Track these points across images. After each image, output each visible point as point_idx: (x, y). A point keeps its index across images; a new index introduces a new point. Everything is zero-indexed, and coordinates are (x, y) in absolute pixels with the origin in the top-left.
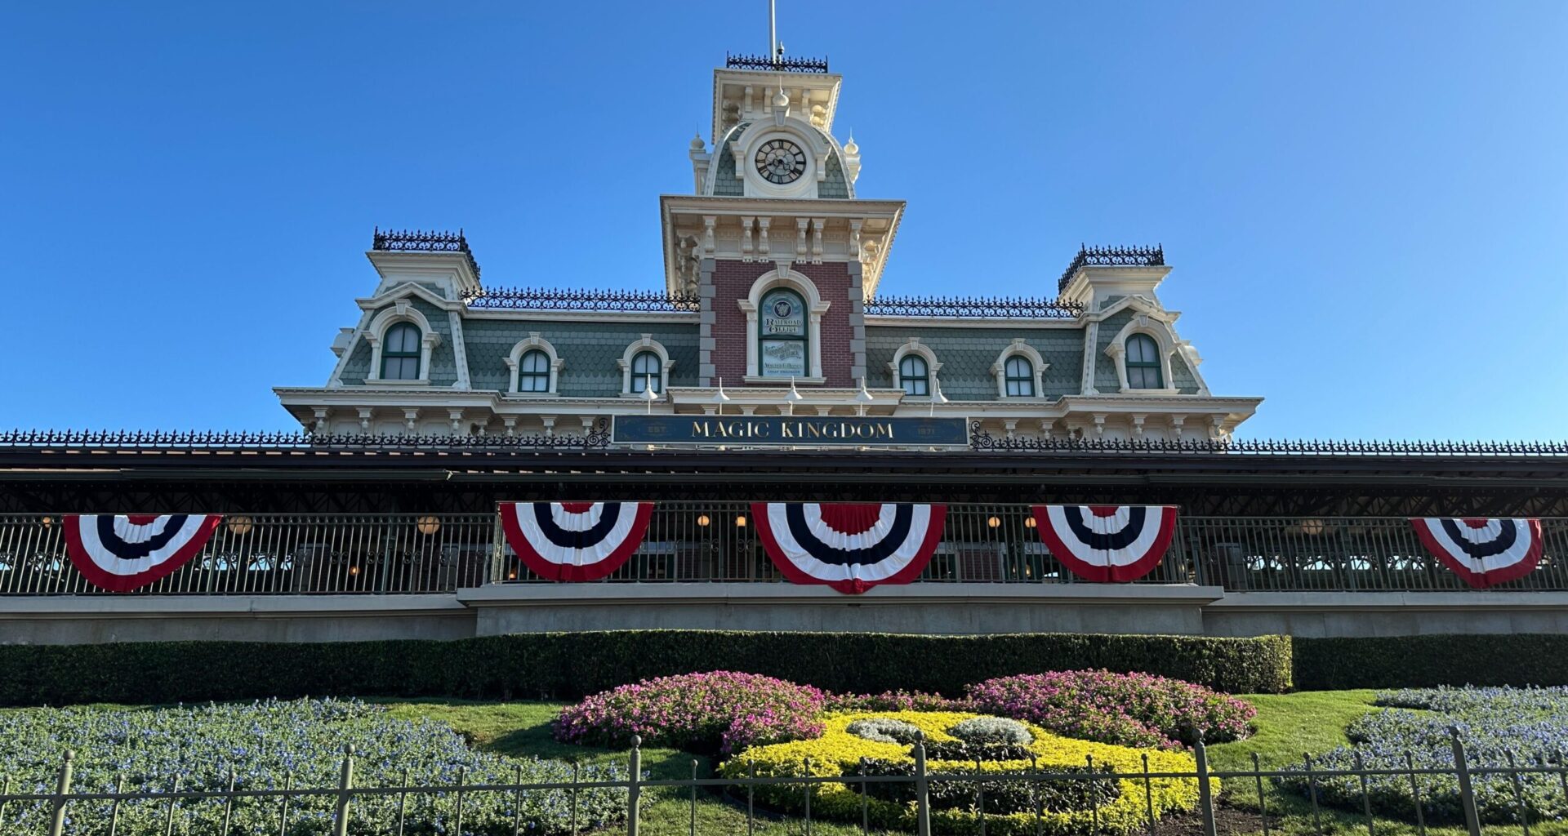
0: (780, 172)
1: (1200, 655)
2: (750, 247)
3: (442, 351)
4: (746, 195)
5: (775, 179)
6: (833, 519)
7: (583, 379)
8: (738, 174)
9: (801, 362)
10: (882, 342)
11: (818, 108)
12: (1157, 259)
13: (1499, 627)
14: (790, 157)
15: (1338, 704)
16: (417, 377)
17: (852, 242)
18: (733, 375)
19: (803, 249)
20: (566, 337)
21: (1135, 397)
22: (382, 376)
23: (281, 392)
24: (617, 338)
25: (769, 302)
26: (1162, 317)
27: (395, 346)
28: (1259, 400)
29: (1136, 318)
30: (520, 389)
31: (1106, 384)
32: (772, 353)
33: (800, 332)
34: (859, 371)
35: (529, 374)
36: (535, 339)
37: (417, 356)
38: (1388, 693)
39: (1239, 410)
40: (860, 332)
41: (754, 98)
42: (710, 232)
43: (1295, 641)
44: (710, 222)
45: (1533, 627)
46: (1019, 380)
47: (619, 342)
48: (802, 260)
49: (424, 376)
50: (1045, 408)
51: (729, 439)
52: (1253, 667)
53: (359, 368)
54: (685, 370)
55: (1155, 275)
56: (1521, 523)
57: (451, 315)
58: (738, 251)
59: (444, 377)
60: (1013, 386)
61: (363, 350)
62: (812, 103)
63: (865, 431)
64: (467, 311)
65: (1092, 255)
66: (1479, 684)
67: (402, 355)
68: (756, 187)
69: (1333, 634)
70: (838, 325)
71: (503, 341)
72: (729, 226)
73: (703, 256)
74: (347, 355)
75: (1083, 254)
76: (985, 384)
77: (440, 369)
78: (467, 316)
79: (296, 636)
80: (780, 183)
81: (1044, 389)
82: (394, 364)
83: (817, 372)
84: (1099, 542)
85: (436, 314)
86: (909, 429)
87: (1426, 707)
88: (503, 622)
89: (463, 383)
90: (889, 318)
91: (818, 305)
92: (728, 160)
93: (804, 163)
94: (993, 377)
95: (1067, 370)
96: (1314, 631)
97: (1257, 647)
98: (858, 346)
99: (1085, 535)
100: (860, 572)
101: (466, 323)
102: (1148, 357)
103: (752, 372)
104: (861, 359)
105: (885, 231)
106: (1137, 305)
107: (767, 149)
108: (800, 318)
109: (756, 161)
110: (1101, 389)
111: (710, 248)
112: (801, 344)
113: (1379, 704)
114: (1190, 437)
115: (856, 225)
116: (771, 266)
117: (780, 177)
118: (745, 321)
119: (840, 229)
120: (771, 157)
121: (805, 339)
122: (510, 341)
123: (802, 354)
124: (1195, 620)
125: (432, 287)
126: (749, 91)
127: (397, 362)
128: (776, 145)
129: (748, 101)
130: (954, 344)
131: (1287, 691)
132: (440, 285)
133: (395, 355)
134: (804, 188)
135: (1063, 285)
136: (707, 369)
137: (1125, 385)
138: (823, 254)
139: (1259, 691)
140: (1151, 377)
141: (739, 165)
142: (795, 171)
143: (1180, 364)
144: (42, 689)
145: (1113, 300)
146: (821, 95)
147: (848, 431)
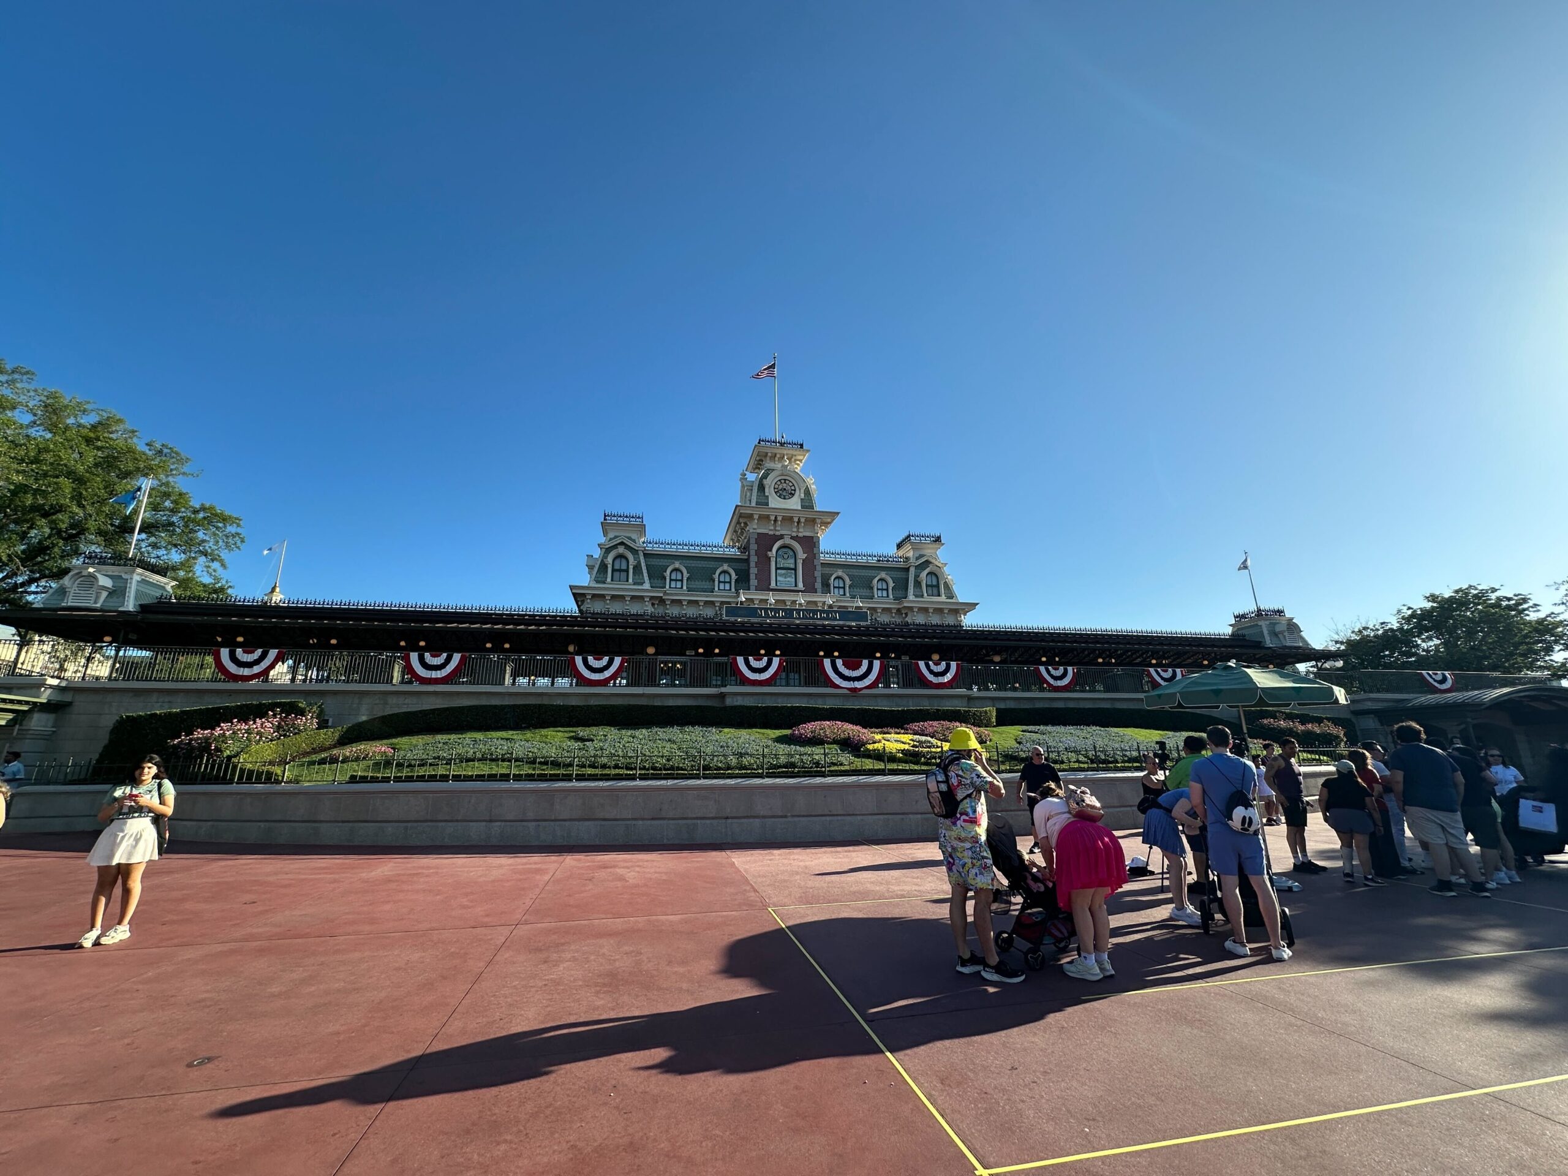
0: (784, 494)
1: (969, 715)
2: (772, 528)
3: (637, 569)
4: (770, 506)
5: (782, 497)
6: (847, 665)
7: (697, 583)
8: (766, 494)
9: (793, 580)
10: (827, 570)
11: (798, 462)
12: (938, 539)
13: (1060, 705)
14: (789, 487)
15: (1012, 731)
16: (627, 581)
17: (816, 527)
18: (764, 586)
19: (795, 530)
20: (688, 563)
21: (929, 600)
22: (612, 580)
23: (571, 587)
24: (712, 564)
25: (780, 552)
26: (940, 565)
27: (617, 567)
28: (977, 604)
29: (931, 566)
30: (670, 587)
31: (918, 593)
32: (781, 575)
33: (792, 566)
34: (818, 585)
35: (673, 580)
36: (677, 565)
37: (627, 571)
38: (1025, 728)
39: (969, 607)
40: (819, 568)
41: (771, 457)
42: (756, 521)
43: (997, 709)
44: (756, 517)
45: (1071, 705)
46: (882, 590)
47: (715, 566)
48: (794, 534)
49: (630, 580)
50: (893, 603)
51: (773, 617)
52: (984, 719)
53: (602, 575)
54: (743, 581)
55: (937, 546)
56: (1070, 669)
57: (640, 552)
58: (767, 529)
59: (639, 581)
60: (880, 592)
61: (603, 567)
62: (796, 460)
63: (828, 615)
64: (645, 550)
65: (913, 536)
66: (1053, 724)
67: (620, 570)
68: (775, 502)
69: (1008, 707)
70: (810, 564)
71: (664, 564)
72: (764, 518)
73: (751, 531)
74: (596, 569)
75: (909, 536)
76: (868, 591)
77: (637, 577)
78: (645, 552)
79: (657, 703)
80: (785, 499)
81: (893, 594)
82: (617, 574)
83: (801, 586)
84: (937, 674)
85: (634, 552)
86: (845, 614)
87: (1037, 733)
88: (735, 700)
89: (647, 586)
90: (830, 559)
91: (801, 555)
92: (762, 487)
93: (795, 490)
94: (872, 588)
95: (902, 586)
96: (1002, 706)
97: (986, 712)
98: (818, 574)
99: (931, 672)
100: (858, 685)
101: (646, 555)
102: (935, 583)
103: (773, 585)
104: (819, 580)
105: (829, 523)
106: (931, 560)
107: (779, 483)
108: (793, 561)
109: (774, 488)
110: (916, 596)
111: (755, 528)
112: (793, 572)
113: (1023, 731)
114: (950, 620)
115: (818, 521)
116: (781, 537)
117: (784, 496)
118: (770, 561)
119: (812, 522)
120: (781, 487)
121: (795, 569)
122: (668, 564)
123: (794, 576)
124: (965, 701)
125: (630, 538)
126: (769, 454)
127: (618, 573)
128: (783, 481)
129: (768, 458)
130: (855, 572)
131: (994, 726)
132: (633, 538)
133: (617, 570)
134: (794, 503)
135: (899, 546)
136: (753, 582)
137: (925, 595)
138: (804, 532)
139: (986, 726)
140: (935, 591)
141: (767, 490)
142: (791, 494)
143: (947, 586)
144: (574, 721)
145: (922, 556)
146: (801, 457)
147: (821, 615)
